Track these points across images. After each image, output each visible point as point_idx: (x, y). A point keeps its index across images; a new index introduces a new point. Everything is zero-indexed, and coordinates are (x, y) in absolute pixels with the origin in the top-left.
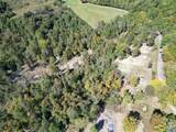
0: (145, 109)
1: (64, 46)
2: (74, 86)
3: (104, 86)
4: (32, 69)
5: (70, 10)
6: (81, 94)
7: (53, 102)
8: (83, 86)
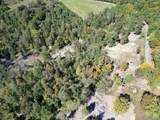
0: (135, 91)
1: (56, 36)
2: (65, 71)
3: (95, 70)
4: (25, 57)
5: (61, 3)
6: (72, 79)
7: (44, 86)
8: (74, 72)
